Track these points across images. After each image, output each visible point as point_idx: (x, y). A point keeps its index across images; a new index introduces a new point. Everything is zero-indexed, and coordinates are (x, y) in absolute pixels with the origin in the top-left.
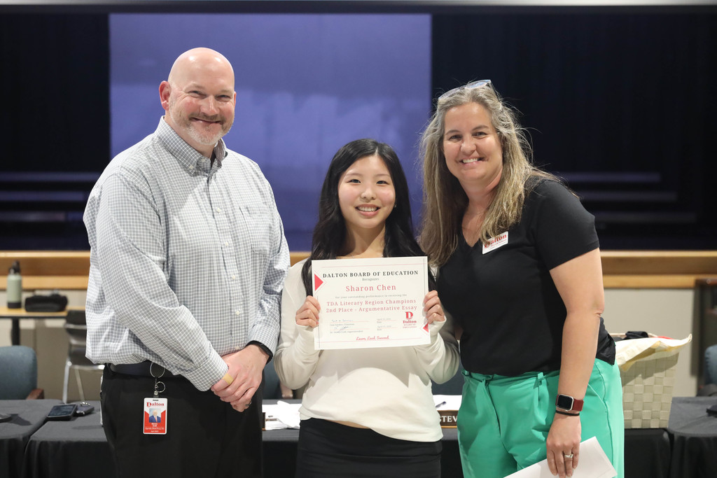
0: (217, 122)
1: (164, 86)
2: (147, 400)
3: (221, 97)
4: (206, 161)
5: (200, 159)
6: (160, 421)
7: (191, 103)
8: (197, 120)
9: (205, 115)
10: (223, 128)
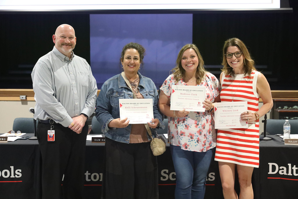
0: (70, 45)
1: (54, 36)
2: (48, 131)
3: (71, 38)
4: (68, 58)
5: (65, 57)
6: (53, 137)
7: (62, 40)
8: (64, 45)
9: (66, 43)
10: (72, 47)
